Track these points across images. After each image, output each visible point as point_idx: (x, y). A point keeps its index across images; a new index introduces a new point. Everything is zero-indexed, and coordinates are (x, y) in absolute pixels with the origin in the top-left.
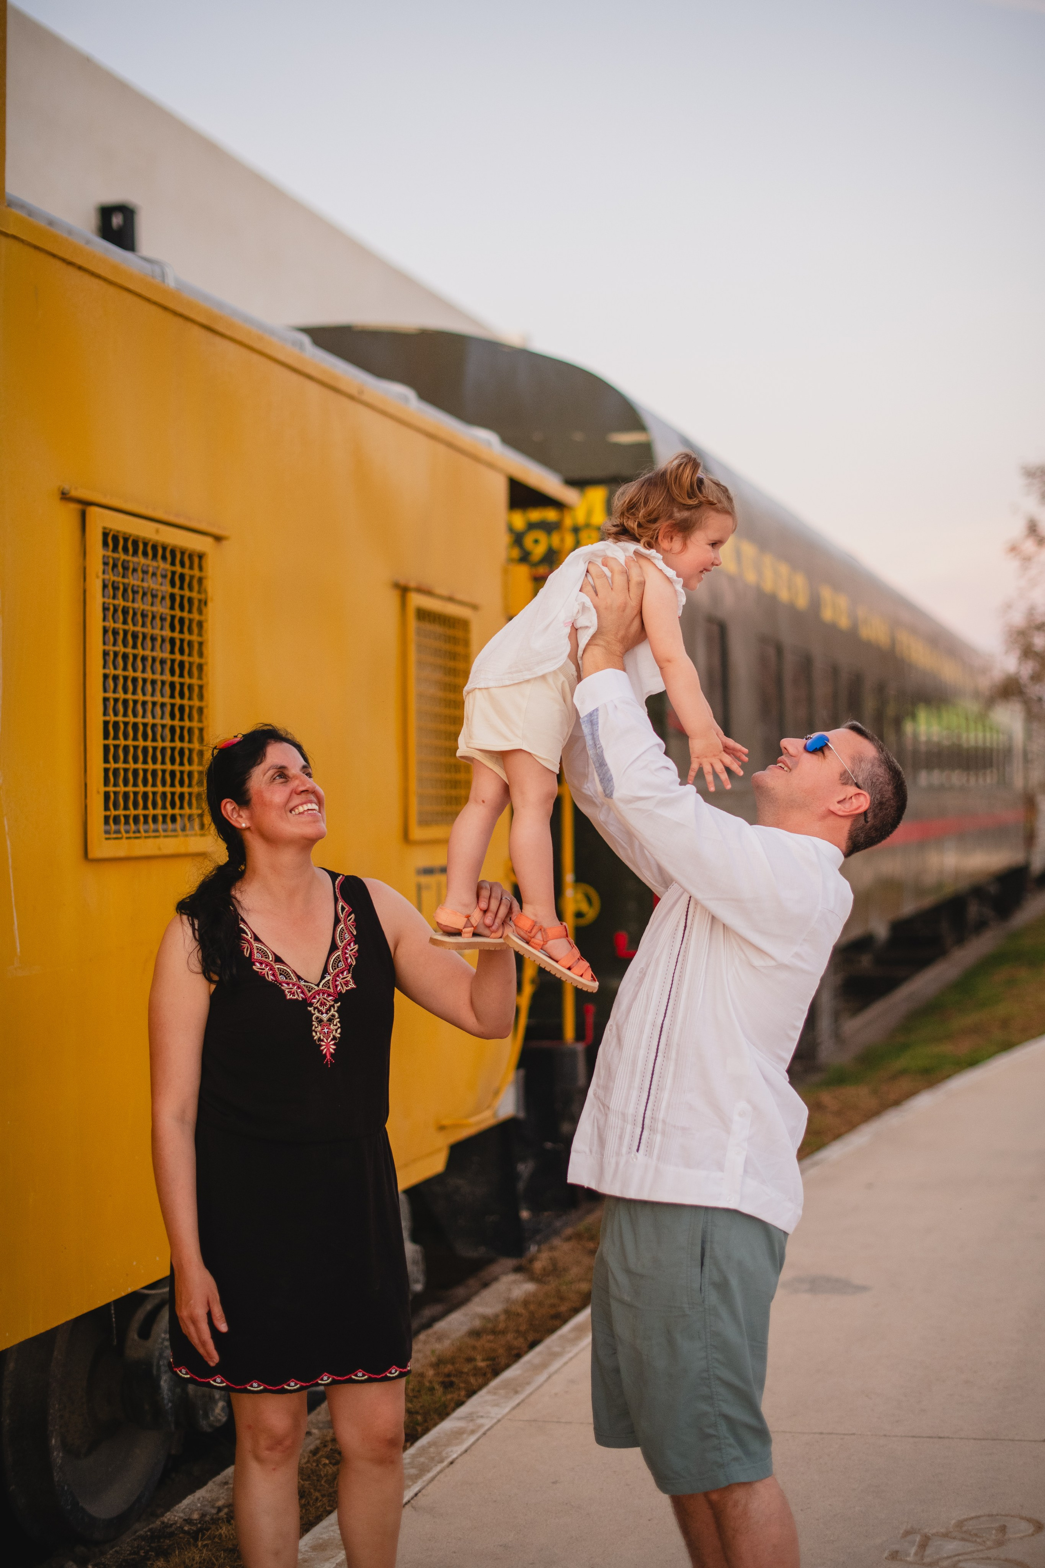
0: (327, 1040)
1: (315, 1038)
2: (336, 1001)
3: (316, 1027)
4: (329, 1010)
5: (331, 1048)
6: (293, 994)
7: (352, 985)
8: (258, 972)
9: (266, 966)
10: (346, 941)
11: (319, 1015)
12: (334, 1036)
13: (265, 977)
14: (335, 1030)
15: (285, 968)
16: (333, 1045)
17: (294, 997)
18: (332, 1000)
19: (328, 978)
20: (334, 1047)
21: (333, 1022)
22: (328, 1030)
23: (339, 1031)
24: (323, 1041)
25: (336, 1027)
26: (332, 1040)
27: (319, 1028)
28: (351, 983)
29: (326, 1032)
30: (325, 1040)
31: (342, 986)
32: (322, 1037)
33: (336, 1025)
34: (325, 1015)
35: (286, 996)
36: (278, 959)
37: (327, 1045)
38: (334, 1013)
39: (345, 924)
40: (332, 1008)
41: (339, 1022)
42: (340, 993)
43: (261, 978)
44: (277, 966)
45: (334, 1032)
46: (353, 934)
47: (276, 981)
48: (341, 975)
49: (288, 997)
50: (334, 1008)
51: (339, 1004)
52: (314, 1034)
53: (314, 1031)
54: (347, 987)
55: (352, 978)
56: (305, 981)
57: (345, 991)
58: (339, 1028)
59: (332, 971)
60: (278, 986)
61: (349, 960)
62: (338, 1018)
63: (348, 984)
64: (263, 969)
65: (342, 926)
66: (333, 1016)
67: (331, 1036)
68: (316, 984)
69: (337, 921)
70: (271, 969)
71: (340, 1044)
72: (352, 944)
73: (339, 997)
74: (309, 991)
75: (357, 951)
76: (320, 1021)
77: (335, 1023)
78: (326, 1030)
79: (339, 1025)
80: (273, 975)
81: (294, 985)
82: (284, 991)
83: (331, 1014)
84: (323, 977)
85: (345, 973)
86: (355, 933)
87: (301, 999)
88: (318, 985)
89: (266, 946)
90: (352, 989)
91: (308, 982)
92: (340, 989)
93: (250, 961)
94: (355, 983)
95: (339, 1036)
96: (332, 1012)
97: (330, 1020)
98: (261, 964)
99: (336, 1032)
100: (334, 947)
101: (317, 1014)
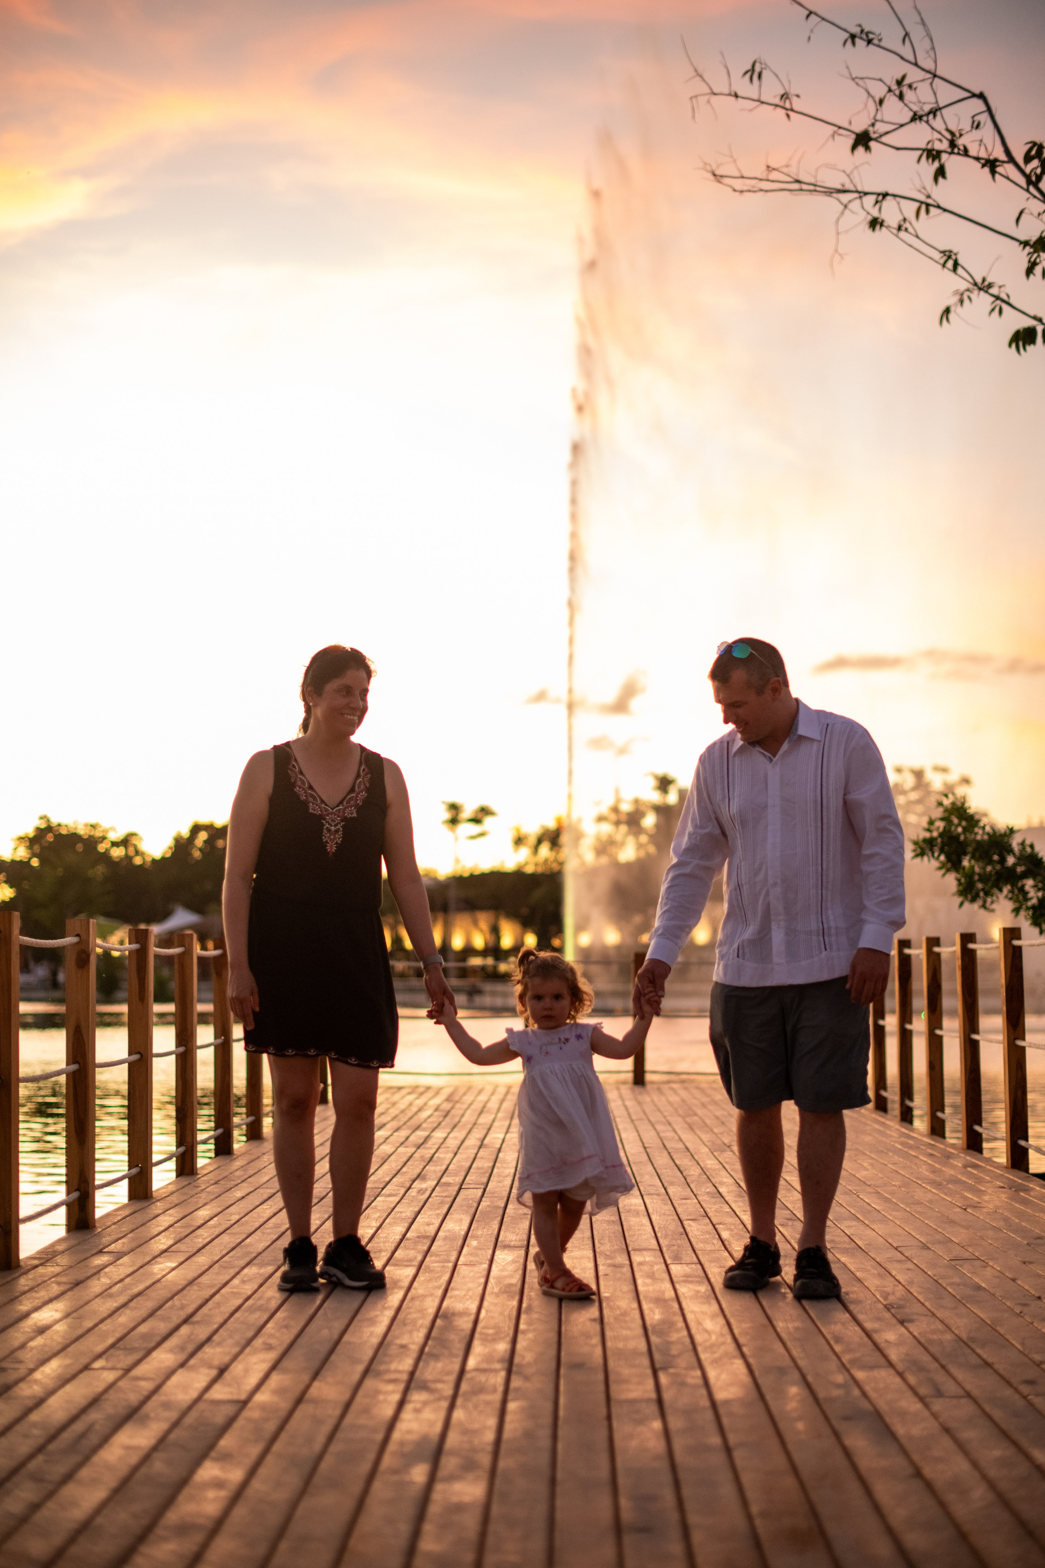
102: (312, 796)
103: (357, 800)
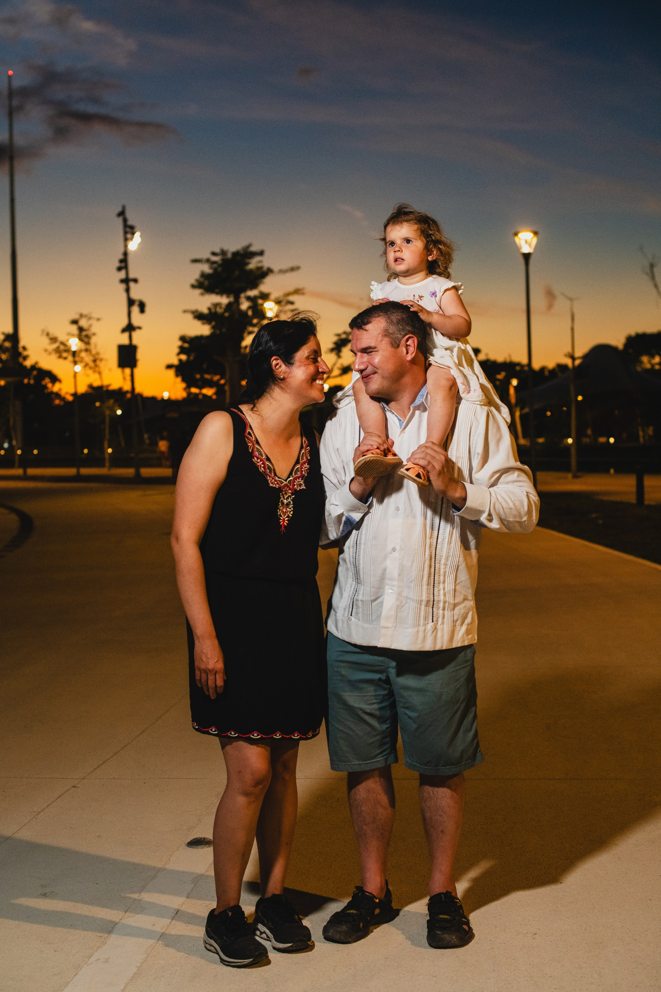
0: (284, 516)
1: (279, 513)
2: (292, 494)
3: (280, 507)
4: (288, 498)
5: (285, 522)
6: (272, 483)
7: (303, 487)
8: (255, 463)
9: (261, 461)
10: (304, 460)
11: (283, 500)
12: (288, 515)
13: (258, 468)
14: (290, 511)
15: (271, 466)
16: (286, 520)
17: (273, 486)
18: (291, 493)
19: (291, 478)
20: (287, 522)
21: (289, 506)
22: (285, 510)
23: (292, 513)
24: (282, 517)
25: (290, 510)
26: (287, 517)
27: (281, 508)
28: (303, 486)
29: (284, 512)
30: (283, 517)
31: (297, 486)
32: (282, 514)
33: (290, 509)
34: (285, 501)
35: (269, 484)
36: (268, 459)
37: (284, 520)
38: (290, 501)
39: (305, 450)
40: (290, 498)
41: (292, 507)
42: (296, 490)
43: (256, 467)
44: (267, 463)
45: (289, 513)
46: (308, 458)
47: (264, 472)
48: (298, 480)
49: (270, 485)
50: (291, 498)
51: (294, 496)
52: (278, 511)
53: (279, 509)
54: (300, 487)
55: (304, 483)
56: (279, 478)
57: (298, 489)
58: (292, 511)
59: (294, 475)
60: (265, 476)
61: (303, 473)
62: (292, 505)
63: (301, 486)
64: (259, 463)
65: (304, 451)
66: (290, 502)
67: (287, 514)
68: (285, 479)
69: (302, 447)
70: (263, 464)
71: (291, 520)
72: (306, 464)
73: (295, 492)
74: (282, 484)
75: (308, 469)
76: (283, 503)
77: (290, 507)
78: (284, 510)
79: (292, 509)
80: (264, 467)
81: (273, 479)
82: (268, 480)
83: (288, 501)
84: (289, 477)
85: (300, 479)
86: (309, 458)
87: (277, 487)
88: (286, 480)
89: (262, 449)
90: (303, 489)
91: (280, 478)
92: (296, 488)
93: (252, 455)
94: (305, 486)
95: (291, 516)
96: (289, 500)
97: (288, 504)
98: (258, 458)
99: (290, 513)
100: (297, 462)
101: (282, 499)
102: (269, 468)
103: (302, 471)
